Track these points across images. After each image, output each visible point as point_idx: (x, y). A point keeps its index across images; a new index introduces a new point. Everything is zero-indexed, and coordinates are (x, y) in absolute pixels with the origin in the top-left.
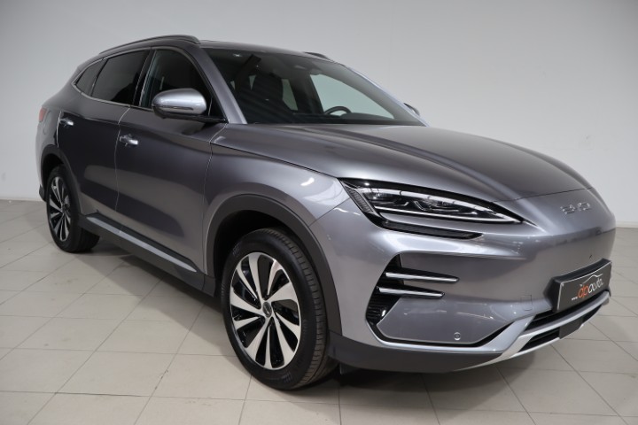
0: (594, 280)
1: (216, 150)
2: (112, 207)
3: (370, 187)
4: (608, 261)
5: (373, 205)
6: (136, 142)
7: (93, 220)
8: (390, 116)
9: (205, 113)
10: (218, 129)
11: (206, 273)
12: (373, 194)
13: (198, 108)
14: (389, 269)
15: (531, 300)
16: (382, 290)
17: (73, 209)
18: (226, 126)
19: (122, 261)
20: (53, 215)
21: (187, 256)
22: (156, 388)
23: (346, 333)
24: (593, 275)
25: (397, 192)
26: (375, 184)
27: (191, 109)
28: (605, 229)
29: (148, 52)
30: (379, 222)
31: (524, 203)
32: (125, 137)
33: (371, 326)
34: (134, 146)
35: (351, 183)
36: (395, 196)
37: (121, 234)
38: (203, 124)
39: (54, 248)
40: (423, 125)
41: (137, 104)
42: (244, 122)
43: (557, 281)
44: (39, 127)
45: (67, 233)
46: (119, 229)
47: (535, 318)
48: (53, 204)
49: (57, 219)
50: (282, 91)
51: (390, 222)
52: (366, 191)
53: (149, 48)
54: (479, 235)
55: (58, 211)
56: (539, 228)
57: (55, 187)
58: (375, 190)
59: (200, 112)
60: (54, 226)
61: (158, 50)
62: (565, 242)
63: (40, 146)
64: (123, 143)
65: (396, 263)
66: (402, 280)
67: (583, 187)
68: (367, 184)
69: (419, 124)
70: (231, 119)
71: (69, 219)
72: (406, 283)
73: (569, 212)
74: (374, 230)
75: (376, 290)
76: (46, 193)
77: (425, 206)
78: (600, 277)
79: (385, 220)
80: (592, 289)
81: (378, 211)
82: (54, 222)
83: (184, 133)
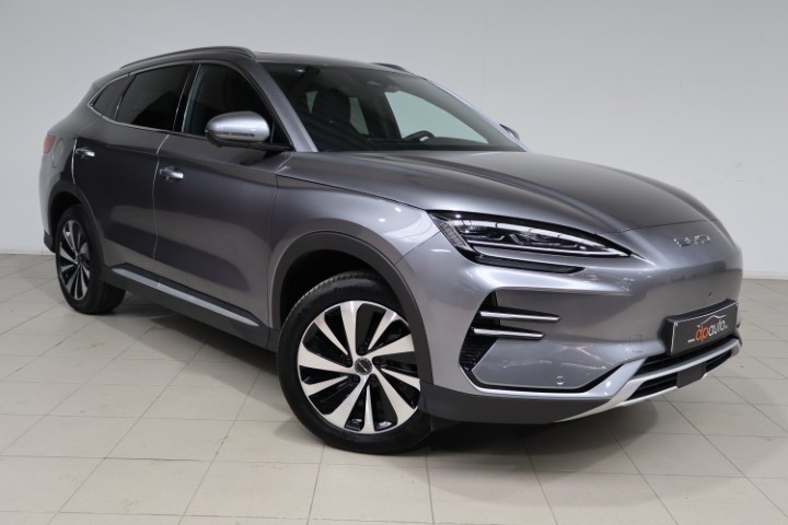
0: (715, 321)
1: (282, 182)
2: (149, 255)
3: (462, 219)
4: (733, 301)
5: (465, 239)
6: (180, 176)
7: (122, 272)
8: (483, 140)
9: (267, 140)
10: (283, 159)
11: (271, 326)
12: (465, 227)
13: (261, 134)
14: (483, 308)
15: (640, 340)
16: (477, 331)
17: (94, 260)
18: (292, 154)
19: (153, 324)
20: (64, 269)
21: (246, 308)
22: (217, 453)
23: (437, 382)
24: (712, 315)
25: (492, 225)
26: (467, 216)
27: (252, 135)
28: (730, 266)
29: (190, 65)
30: (473, 257)
31: (632, 235)
32: (166, 169)
33: (465, 371)
34: (179, 179)
35: (441, 216)
36: (489, 229)
37: (160, 286)
38: (264, 153)
39: (67, 309)
40: (523, 150)
41: (180, 130)
42: (315, 150)
43: (670, 320)
44: (44, 159)
45: (85, 289)
46: (158, 281)
47: (646, 362)
48: (64, 254)
49: (69, 273)
50: (349, 110)
51: (485, 256)
52: (458, 223)
53: (191, 62)
54: (582, 269)
55: (70, 263)
56: (647, 261)
57: (68, 234)
58: (467, 223)
59: (263, 138)
60: (66, 283)
61: (203, 64)
62: (683, 279)
63: (48, 183)
64: (162, 177)
65: (491, 300)
66: (499, 319)
67: (705, 218)
68: (458, 216)
69: (519, 149)
70: (299, 147)
71: (88, 273)
72: (502, 323)
73: (684, 245)
74: (468, 265)
75: (470, 331)
76: (54, 240)
77: (522, 239)
78: (722, 319)
79: (479, 254)
80: (714, 331)
81: (471, 245)
82: (65, 277)
83: (243, 163)
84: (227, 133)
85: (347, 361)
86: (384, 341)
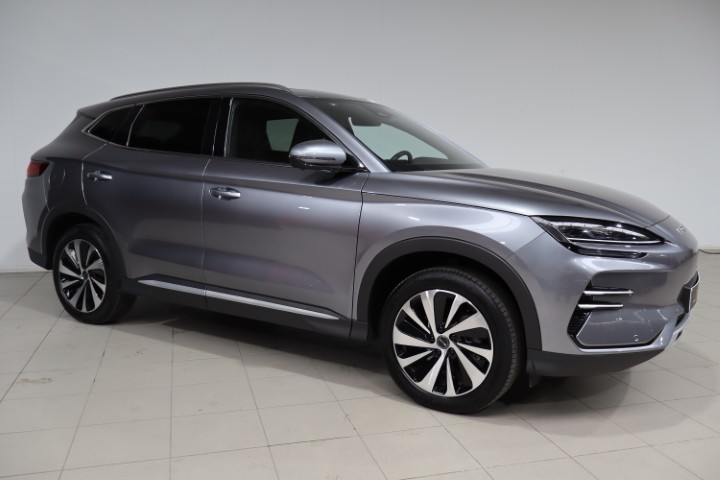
84: (311, 158)
85: (430, 338)
86: (457, 319)
